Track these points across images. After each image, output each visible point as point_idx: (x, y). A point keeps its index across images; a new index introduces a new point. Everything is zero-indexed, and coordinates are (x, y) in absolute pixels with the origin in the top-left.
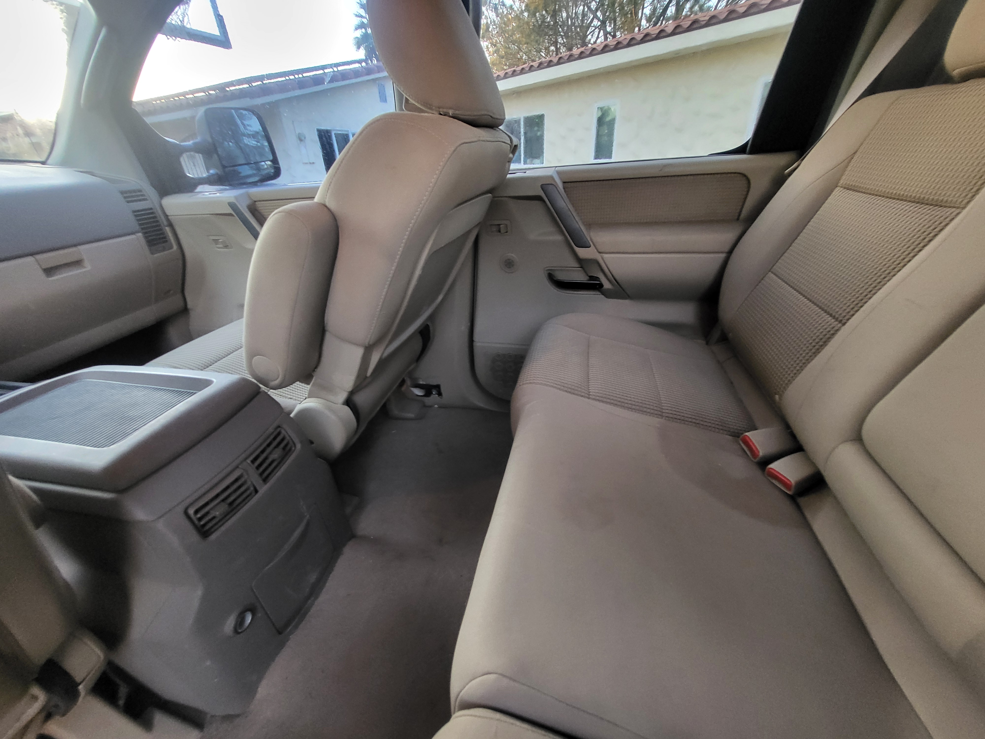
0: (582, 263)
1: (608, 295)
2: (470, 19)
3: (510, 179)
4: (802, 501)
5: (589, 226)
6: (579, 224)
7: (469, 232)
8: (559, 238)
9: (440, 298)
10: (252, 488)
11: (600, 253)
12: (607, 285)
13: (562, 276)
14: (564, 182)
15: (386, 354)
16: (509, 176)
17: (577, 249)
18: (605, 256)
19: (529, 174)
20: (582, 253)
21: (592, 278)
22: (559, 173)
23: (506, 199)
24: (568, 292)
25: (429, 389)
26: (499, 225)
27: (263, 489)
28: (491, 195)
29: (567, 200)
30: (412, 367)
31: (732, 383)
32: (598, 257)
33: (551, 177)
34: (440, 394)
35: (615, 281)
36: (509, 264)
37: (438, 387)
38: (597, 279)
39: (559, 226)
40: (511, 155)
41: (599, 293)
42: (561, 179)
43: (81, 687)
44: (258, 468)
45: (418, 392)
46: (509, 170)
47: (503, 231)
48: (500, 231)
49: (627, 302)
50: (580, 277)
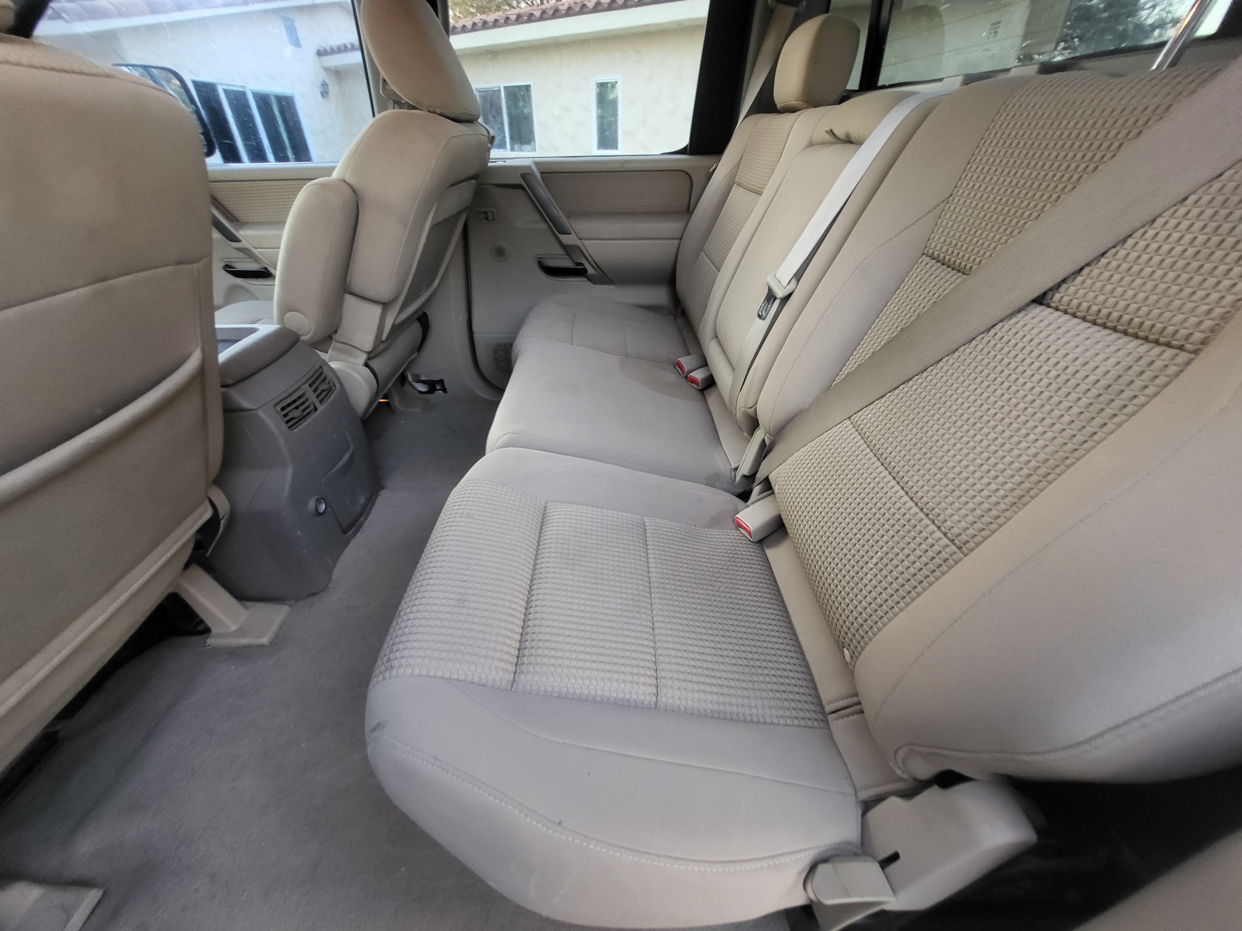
0: (568, 249)
1: (594, 280)
2: (439, 21)
3: (492, 167)
4: (705, 392)
5: (569, 216)
6: (558, 212)
7: (459, 214)
8: (543, 226)
9: (437, 282)
10: (312, 407)
11: (580, 239)
12: (591, 271)
13: (552, 263)
14: (542, 173)
15: (398, 322)
16: (490, 164)
17: (559, 235)
18: (585, 242)
19: (509, 163)
20: (566, 239)
21: (578, 264)
22: (536, 163)
23: (492, 187)
24: (558, 279)
25: (433, 385)
26: (486, 212)
27: (321, 408)
28: (474, 181)
29: (546, 190)
30: (414, 356)
31: (685, 340)
32: (579, 243)
33: (529, 167)
34: (444, 390)
35: (596, 266)
36: (500, 252)
37: (441, 382)
38: (582, 264)
39: (543, 216)
40: (490, 145)
41: (586, 279)
42: (538, 169)
43: (222, 522)
44: (315, 391)
45: (422, 388)
46: (489, 158)
47: (490, 218)
48: (487, 219)
49: (611, 287)
50: (567, 263)
